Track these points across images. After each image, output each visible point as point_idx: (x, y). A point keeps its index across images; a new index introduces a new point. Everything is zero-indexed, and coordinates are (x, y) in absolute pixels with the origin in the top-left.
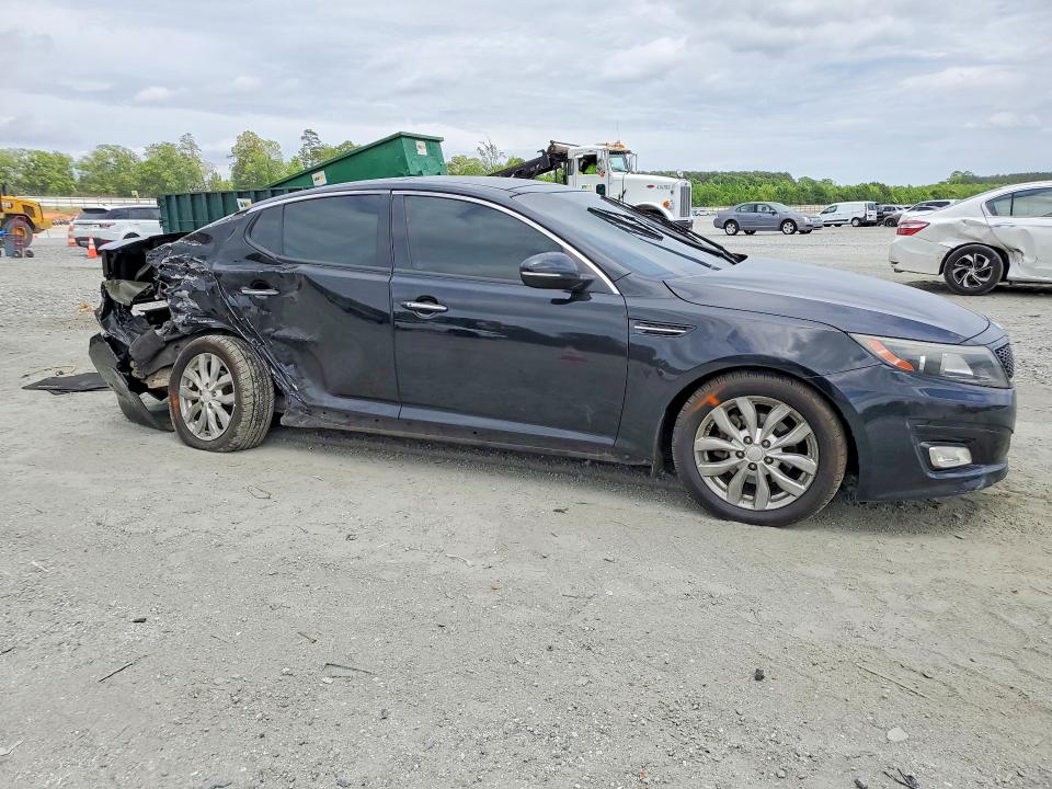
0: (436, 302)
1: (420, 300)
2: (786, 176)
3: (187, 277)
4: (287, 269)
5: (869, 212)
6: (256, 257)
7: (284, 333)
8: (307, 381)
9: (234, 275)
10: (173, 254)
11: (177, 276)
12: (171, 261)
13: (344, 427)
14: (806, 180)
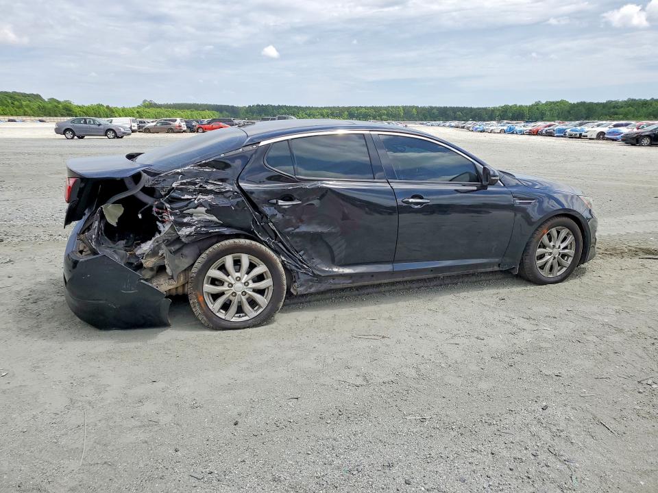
0: (422, 198)
1: (412, 197)
2: (38, 96)
3: (200, 196)
4: (308, 186)
5: (133, 124)
6: (278, 178)
7: (303, 229)
8: (316, 261)
9: (265, 192)
10: (182, 179)
11: (186, 197)
12: (182, 184)
13: (350, 285)
14: (52, 100)
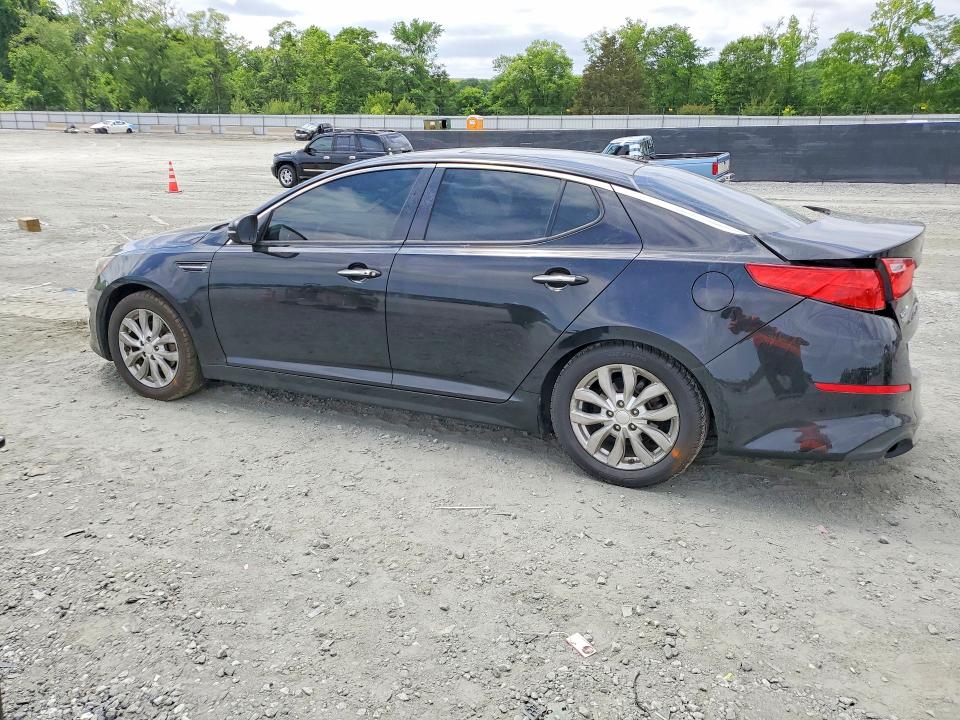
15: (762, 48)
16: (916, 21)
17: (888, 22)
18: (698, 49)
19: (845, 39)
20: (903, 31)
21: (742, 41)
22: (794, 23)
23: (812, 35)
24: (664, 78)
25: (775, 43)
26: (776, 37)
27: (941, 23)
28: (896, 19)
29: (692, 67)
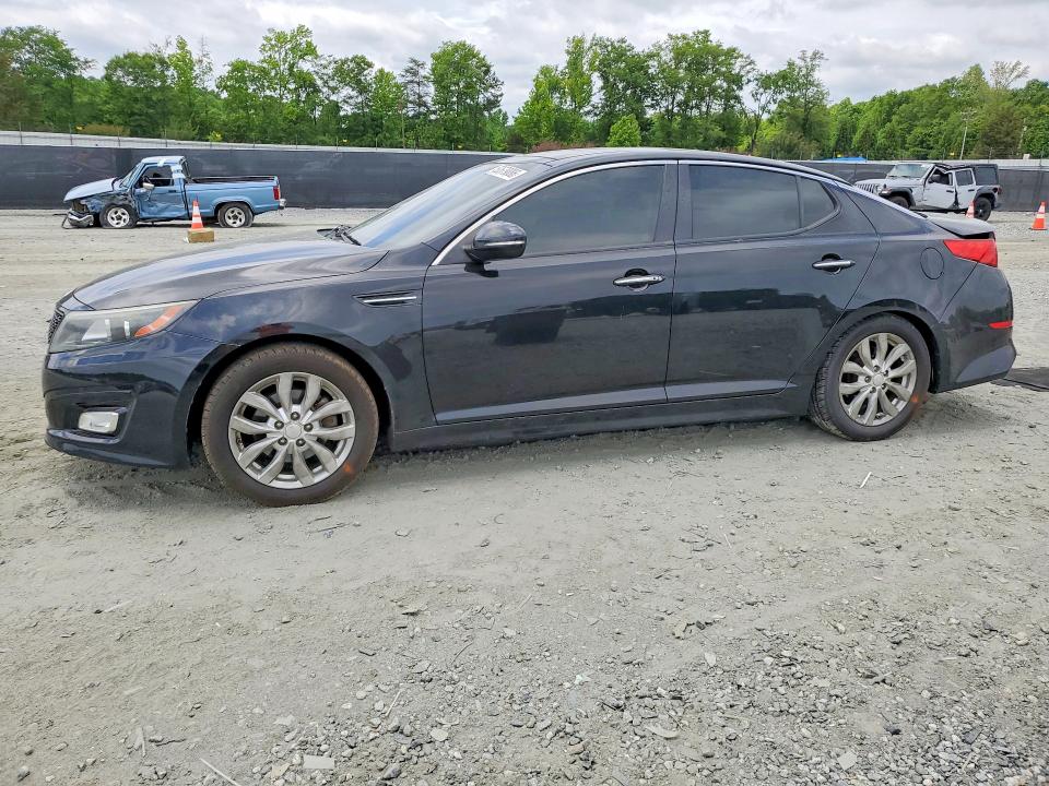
15: (154, 67)
16: (301, 57)
17: (277, 56)
18: (76, 59)
19: (239, 68)
20: (291, 67)
21: (129, 56)
22: (182, 45)
23: (205, 59)
24: (38, 90)
25: (166, 63)
26: (166, 56)
27: (323, 62)
28: (283, 54)
29: (70, 78)
